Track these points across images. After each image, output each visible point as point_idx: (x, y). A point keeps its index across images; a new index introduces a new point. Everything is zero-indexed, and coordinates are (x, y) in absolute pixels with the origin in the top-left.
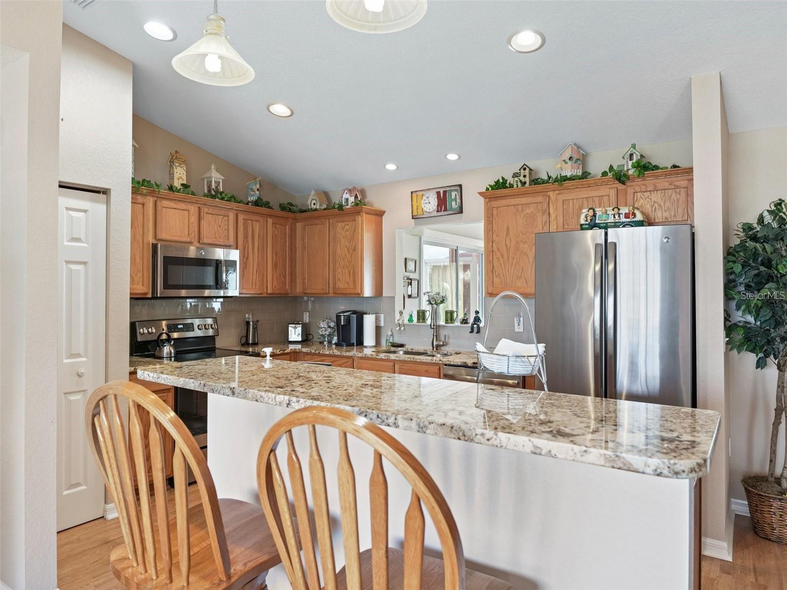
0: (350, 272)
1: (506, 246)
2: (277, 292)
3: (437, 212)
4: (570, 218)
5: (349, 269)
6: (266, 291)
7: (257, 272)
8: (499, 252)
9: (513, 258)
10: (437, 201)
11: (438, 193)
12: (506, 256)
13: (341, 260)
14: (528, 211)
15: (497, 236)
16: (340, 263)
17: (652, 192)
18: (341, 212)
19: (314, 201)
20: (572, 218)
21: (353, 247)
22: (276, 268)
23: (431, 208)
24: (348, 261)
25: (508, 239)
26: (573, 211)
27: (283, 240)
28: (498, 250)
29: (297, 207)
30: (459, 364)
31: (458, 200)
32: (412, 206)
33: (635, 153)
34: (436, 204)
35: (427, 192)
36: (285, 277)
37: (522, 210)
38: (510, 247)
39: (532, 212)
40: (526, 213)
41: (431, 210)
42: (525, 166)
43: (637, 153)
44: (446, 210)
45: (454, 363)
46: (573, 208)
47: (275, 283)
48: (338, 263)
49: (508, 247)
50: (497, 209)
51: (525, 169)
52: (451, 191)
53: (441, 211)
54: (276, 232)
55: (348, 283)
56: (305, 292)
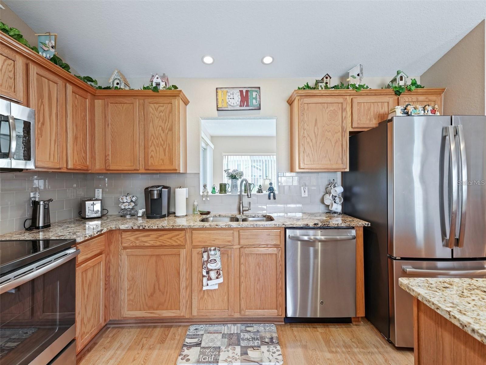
0: (165, 150)
1: (315, 133)
2: (79, 167)
3: (240, 106)
4: (362, 116)
5: (164, 147)
6: (65, 166)
7: (55, 144)
8: (309, 137)
9: (320, 143)
10: (240, 98)
11: (241, 92)
12: (314, 141)
13: (154, 138)
14: (332, 109)
15: (308, 125)
16: (153, 142)
17: (414, 103)
18: (156, 94)
19: (117, 81)
20: (363, 116)
21: (168, 127)
22: (77, 143)
23: (235, 103)
24: (163, 140)
25: (316, 128)
26: (364, 111)
27: (83, 113)
28: (309, 136)
29: (97, 84)
30: (302, 226)
31: (258, 99)
32: (217, 99)
33: (404, 76)
34: (240, 100)
35: (231, 89)
36: (85, 152)
37: (327, 108)
38: (318, 134)
39: (334, 110)
40: (330, 110)
41: (235, 104)
42: (327, 76)
43: (405, 76)
44: (247, 105)
45: (297, 226)
46: (364, 109)
47: (76, 157)
48: (151, 142)
49: (316, 134)
50: (308, 105)
51: (327, 78)
52: (253, 91)
53: (243, 106)
54: (76, 102)
55: (163, 160)
56: (108, 168)
